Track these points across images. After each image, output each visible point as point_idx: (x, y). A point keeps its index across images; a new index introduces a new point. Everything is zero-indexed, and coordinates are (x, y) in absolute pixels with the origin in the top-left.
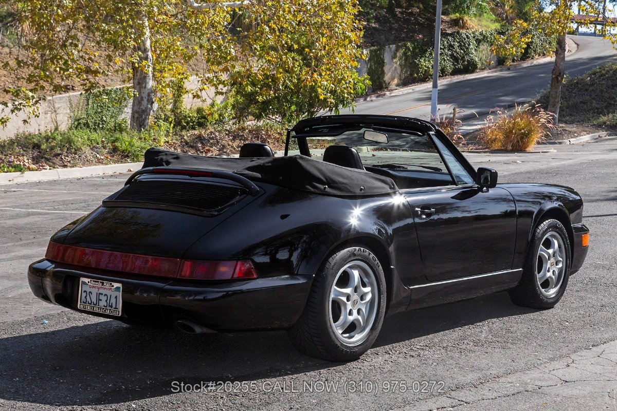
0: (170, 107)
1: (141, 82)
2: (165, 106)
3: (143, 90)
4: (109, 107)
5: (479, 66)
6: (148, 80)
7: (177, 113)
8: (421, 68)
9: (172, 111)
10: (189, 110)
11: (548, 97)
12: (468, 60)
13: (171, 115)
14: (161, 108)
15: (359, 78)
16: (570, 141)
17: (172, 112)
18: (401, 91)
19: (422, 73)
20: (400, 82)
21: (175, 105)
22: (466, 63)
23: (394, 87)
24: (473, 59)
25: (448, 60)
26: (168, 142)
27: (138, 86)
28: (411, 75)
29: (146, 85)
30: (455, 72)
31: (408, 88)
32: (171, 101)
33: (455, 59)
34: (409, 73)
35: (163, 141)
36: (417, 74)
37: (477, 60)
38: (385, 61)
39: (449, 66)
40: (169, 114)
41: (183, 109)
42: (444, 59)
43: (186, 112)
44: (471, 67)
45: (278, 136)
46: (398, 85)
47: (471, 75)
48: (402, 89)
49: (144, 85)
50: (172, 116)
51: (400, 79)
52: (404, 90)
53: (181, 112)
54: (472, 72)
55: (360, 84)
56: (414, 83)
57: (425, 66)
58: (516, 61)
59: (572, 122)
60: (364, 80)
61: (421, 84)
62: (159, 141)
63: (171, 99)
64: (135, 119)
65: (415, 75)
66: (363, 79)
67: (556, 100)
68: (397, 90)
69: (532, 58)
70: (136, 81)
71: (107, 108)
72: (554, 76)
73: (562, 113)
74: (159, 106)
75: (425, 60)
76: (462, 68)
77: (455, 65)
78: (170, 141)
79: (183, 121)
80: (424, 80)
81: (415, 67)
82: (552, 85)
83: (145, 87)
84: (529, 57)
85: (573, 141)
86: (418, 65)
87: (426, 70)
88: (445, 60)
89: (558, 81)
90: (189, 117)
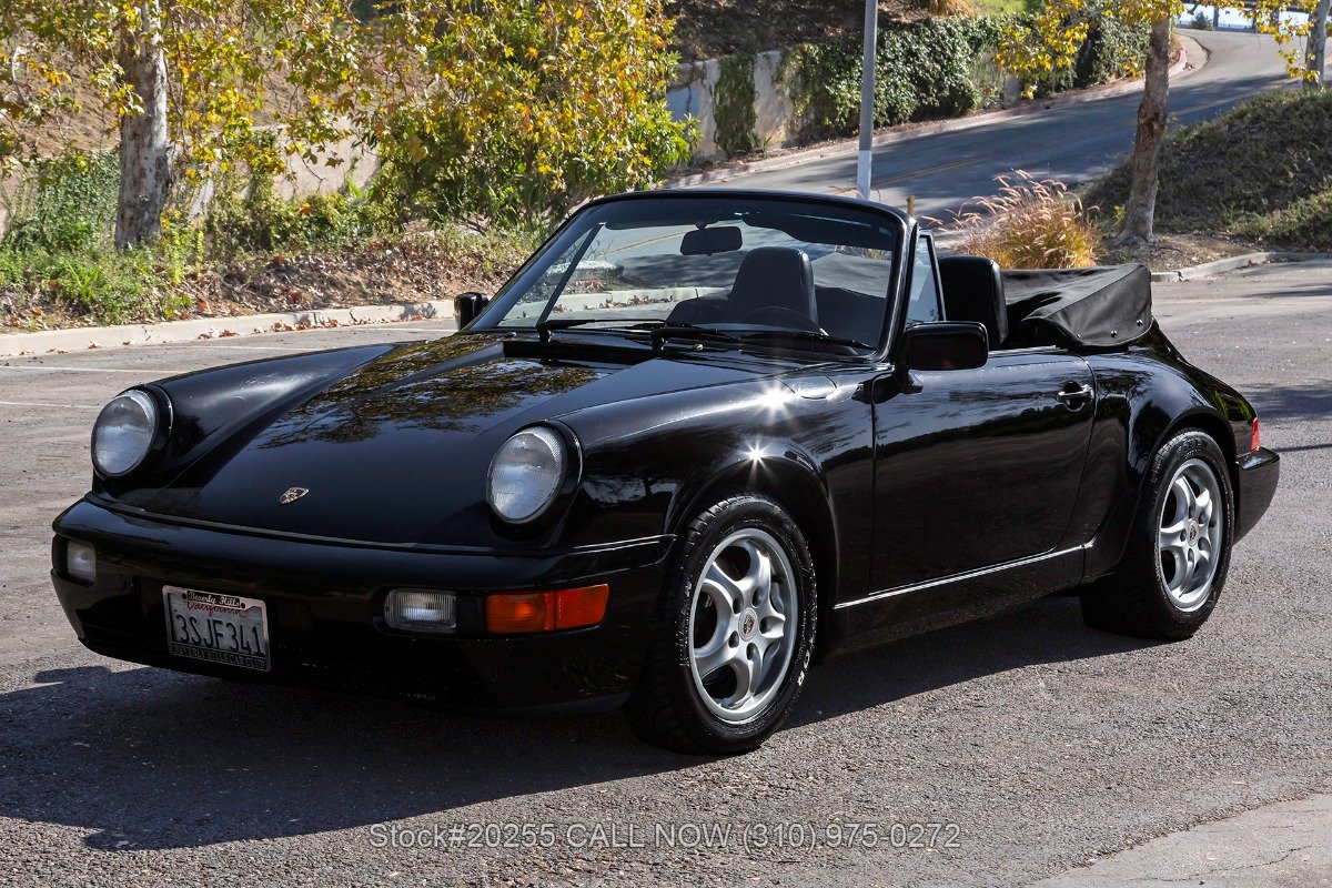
0: (241, 196)
1: (139, 132)
2: (230, 194)
3: (144, 152)
4: (93, 195)
5: (978, 100)
6: (156, 128)
7: (259, 211)
8: (840, 106)
9: (248, 205)
10: (287, 203)
11: (1130, 171)
12: (950, 86)
13: (245, 214)
14: (219, 198)
15: (675, 124)
16: (1180, 274)
17: (247, 207)
18: (793, 159)
19: (843, 115)
20: (792, 139)
21: (252, 191)
22: (947, 93)
23: (777, 149)
24: (962, 85)
25: (904, 86)
26: (194, 276)
27: (133, 143)
28: (819, 120)
29: (151, 139)
30: (922, 114)
31: (812, 151)
32: (243, 181)
33: (921, 84)
34: (812, 116)
35: (178, 273)
36: (833, 119)
37: (972, 86)
38: (756, 89)
39: (908, 100)
40: (239, 211)
41: (272, 201)
42: (895, 84)
43: (280, 207)
44: (958, 103)
45: (472, 262)
46: (786, 145)
47: (958, 120)
48: (796, 155)
49: (147, 140)
50: (246, 217)
51: (792, 132)
52: (800, 158)
53: (267, 208)
54: (962, 114)
55: (677, 139)
56: (825, 139)
57: (850, 100)
58: (1065, 89)
59: (1185, 230)
60: (685, 130)
61: (841, 141)
62: (171, 275)
63: (244, 177)
64: (127, 221)
65: (828, 122)
66: (684, 125)
67: (1148, 178)
68: (784, 158)
69: (1102, 83)
70: (128, 131)
71: (88, 198)
72: (1142, 121)
73: (1165, 208)
74: (215, 193)
75: (849, 86)
76: (937, 104)
77: (921, 99)
78: (199, 275)
79: (273, 228)
80: (846, 133)
81: (825, 103)
82: (1138, 143)
83: (150, 145)
84: (1095, 80)
85: (1188, 273)
86: (834, 97)
87: (851, 110)
88: (896, 87)
89: (1152, 133)
90: (289, 219)
